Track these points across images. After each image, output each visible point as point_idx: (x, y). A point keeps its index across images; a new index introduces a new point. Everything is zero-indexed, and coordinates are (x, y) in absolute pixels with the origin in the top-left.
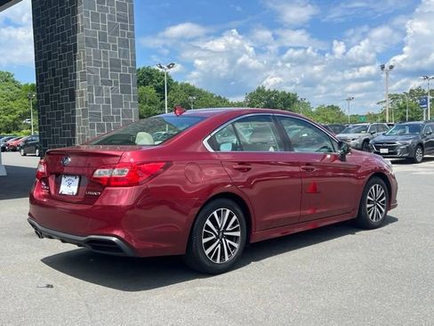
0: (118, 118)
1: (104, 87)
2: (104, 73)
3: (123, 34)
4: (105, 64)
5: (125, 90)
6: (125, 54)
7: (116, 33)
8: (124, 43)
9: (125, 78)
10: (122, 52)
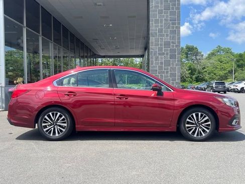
0: (167, 72)
1: (160, 56)
2: (160, 49)
3: (173, 27)
4: (161, 45)
5: (173, 57)
6: (173, 38)
7: (169, 27)
8: (173, 32)
9: (173, 51)
10: (172, 37)
